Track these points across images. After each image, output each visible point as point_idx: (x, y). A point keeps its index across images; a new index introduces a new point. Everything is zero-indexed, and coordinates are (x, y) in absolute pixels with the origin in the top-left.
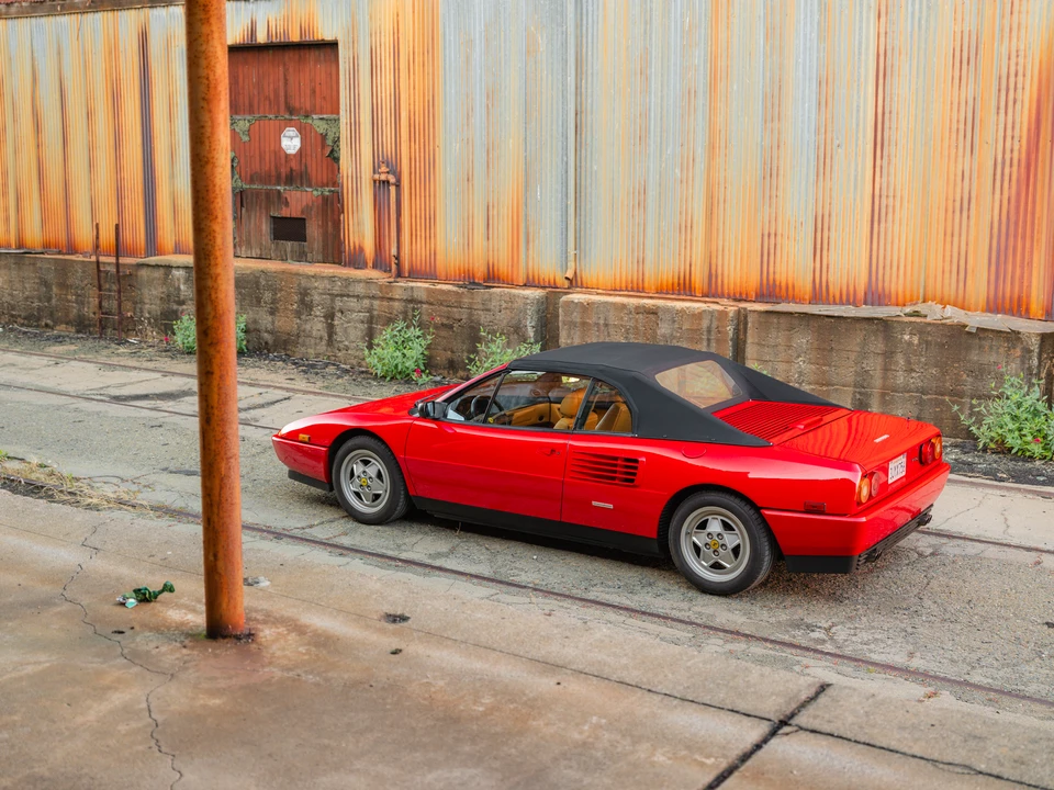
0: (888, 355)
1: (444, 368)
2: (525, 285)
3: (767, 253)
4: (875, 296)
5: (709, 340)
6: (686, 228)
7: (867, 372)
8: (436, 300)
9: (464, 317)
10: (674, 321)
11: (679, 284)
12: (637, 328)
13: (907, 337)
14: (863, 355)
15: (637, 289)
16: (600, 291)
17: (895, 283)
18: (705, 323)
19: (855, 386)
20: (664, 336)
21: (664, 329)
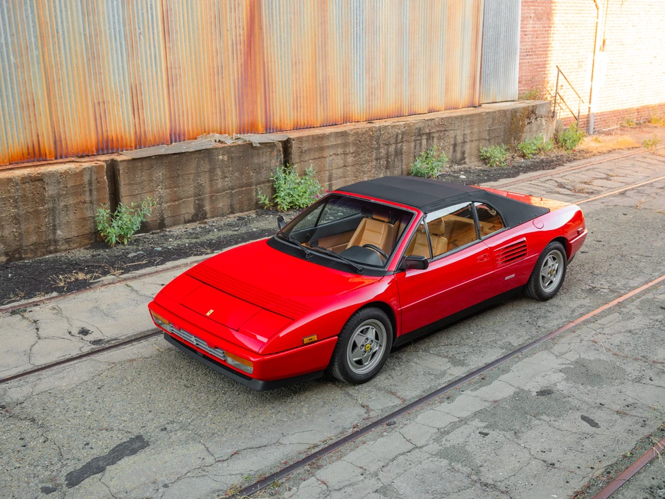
0: (212, 171)
3: (99, 118)
4: (176, 136)
5: (91, 190)
7: (201, 185)
10: (59, 183)
11: (29, 154)
14: (198, 174)
17: (188, 125)
18: (86, 178)
19: (195, 196)
20: (52, 197)
21: (51, 190)
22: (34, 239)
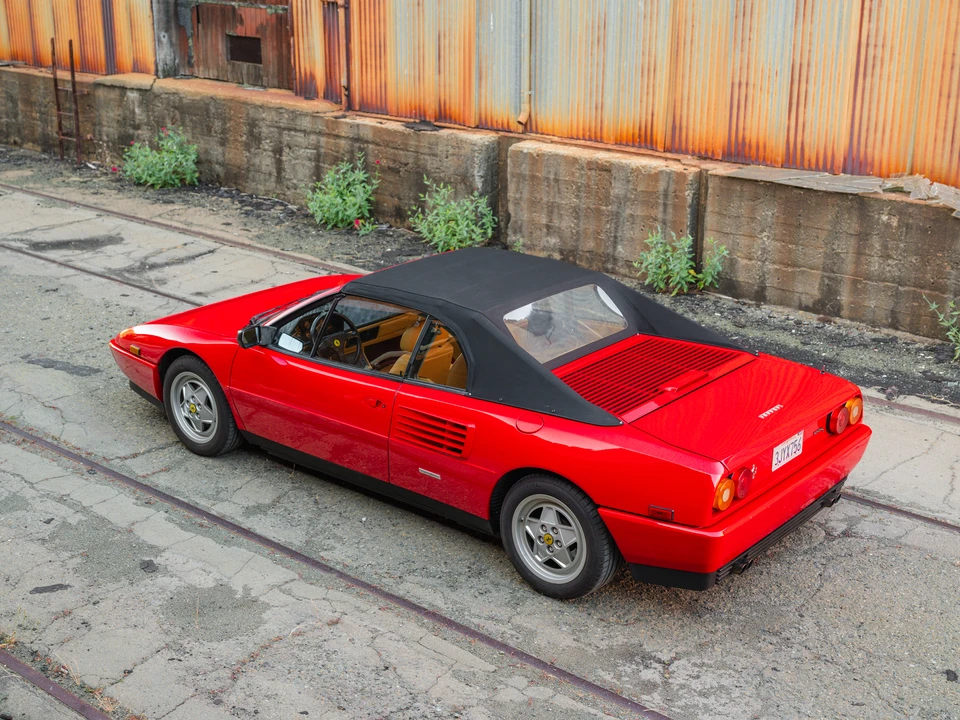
0: (863, 237)
1: (391, 216)
2: (477, 127)
3: (737, 104)
4: (856, 164)
5: (665, 205)
6: (649, 71)
7: (837, 254)
8: (383, 139)
9: (411, 161)
10: (629, 181)
11: (640, 136)
12: (589, 186)
13: (885, 218)
14: (835, 235)
15: (594, 138)
16: (556, 139)
17: (880, 151)
18: (662, 186)
19: (824, 270)
20: (617, 197)
21: (617, 189)
22: (591, 245)
